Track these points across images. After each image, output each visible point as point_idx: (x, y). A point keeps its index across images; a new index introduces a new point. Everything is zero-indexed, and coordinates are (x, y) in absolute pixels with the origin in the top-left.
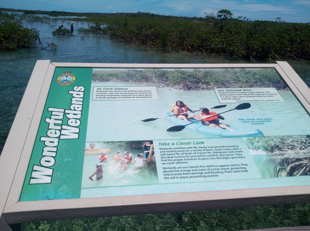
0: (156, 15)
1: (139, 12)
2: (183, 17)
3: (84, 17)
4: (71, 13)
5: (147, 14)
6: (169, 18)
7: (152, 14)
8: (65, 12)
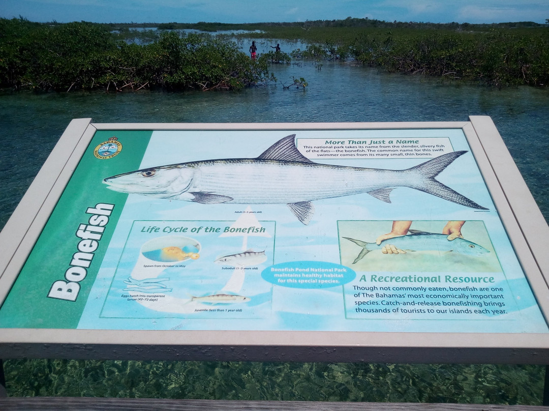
0: (379, 21)
1: (349, 18)
2: (424, 23)
3: (258, 31)
4: (232, 25)
5: (364, 21)
6: (406, 27)
7: (373, 20)
8: (220, 24)
